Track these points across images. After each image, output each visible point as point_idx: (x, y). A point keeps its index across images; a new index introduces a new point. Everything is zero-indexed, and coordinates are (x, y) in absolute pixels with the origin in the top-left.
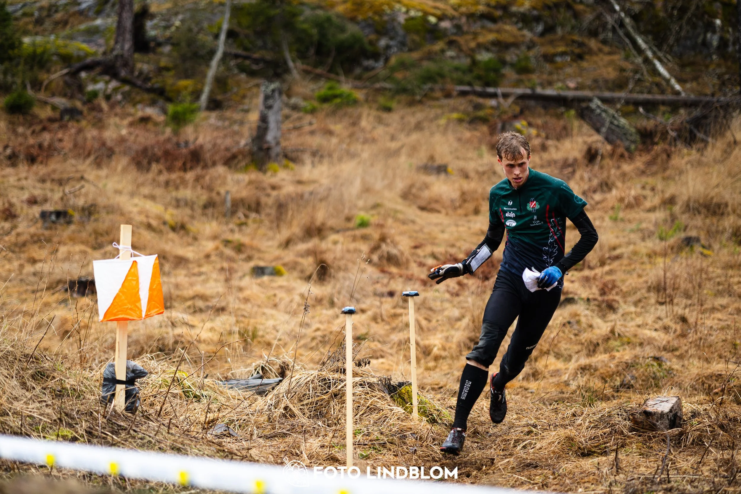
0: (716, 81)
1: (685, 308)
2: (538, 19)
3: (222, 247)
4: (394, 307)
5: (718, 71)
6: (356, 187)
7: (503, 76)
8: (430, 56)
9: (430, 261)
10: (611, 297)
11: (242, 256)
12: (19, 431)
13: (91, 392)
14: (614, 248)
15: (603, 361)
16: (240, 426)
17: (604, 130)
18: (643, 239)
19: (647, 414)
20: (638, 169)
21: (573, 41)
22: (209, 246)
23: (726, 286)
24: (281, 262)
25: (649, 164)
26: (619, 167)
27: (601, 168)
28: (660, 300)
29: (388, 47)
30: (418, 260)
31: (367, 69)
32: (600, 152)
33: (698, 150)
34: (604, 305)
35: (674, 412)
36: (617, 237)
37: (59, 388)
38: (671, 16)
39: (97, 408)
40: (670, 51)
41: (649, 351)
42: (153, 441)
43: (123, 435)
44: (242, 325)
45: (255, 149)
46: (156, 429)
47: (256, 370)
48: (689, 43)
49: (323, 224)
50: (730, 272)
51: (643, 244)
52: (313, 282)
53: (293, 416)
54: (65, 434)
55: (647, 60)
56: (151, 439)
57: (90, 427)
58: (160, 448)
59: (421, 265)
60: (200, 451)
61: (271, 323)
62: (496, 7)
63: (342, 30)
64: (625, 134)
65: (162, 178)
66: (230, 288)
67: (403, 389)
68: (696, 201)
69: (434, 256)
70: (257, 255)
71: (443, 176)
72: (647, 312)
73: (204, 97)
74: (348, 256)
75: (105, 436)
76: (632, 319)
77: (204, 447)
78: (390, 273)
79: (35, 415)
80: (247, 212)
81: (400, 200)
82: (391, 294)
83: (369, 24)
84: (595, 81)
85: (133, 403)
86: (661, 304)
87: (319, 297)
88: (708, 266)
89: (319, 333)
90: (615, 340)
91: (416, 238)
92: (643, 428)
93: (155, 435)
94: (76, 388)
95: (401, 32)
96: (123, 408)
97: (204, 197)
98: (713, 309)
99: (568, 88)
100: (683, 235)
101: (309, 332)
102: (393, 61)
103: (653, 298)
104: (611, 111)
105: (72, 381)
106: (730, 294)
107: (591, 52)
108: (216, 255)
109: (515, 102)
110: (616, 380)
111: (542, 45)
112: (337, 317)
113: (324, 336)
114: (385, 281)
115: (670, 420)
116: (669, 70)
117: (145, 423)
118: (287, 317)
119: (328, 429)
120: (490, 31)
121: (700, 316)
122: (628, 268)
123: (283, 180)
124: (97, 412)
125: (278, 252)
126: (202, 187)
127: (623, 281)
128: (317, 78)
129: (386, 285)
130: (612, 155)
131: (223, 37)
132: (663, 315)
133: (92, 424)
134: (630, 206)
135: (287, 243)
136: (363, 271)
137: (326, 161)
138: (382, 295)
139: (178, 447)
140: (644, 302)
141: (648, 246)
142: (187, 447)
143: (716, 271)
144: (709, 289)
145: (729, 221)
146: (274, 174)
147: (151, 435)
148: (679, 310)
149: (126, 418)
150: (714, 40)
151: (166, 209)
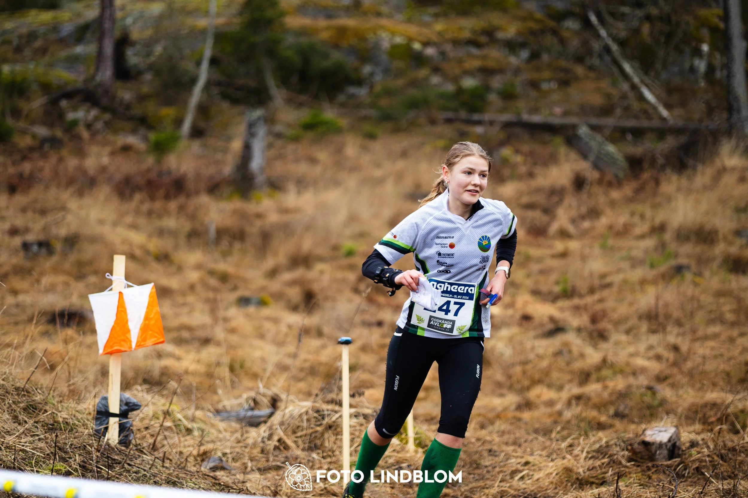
0: (703, 106)
1: (678, 335)
2: (523, 45)
3: (207, 278)
5: (707, 97)
6: (342, 215)
7: (489, 103)
8: (414, 83)
10: (602, 326)
11: (229, 286)
12: (12, 465)
13: (83, 425)
14: (605, 276)
15: (596, 391)
16: (233, 459)
17: (592, 157)
18: (633, 266)
19: (646, 444)
20: (627, 196)
21: (560, 68)
23: (718, 315)
24: (267, 292)
25: (638, 191)
26: (607, 195)
27: (590, 196)
28: (652, 328)
29: (372, 74)
31: (352, 97)
32: (589, 179)
33: (688, 177)
34: (595, 334)
35: (672, 442)
36: (607, 265)
37: (52, 422)
38: (658, 42)
39: (91, 442)
40: (658, 76)
41: (643, 381)
42: (148, 475)
43: (118, 468)
44: (230, 357)
45: (239, 178)
46: (151, 462)
47: (247, 402)
48: (676, 69)
49: (310, 253)
50: (722, 300)
51: (633, 272)
52: (300, 312)
53: (287, 448)
54: (59, 468)
55: (634, 87)
56: (145, 473)
57: (83, 461)
58: (155, 482)
60: (196, 484)
61: (257, 354)
62: (481, 34)
63: (326, 56)
64: (614, 162)
65: (145, 207)
66: (216, 320)
68: (688, 228)
70: (242, 285)
72: (638, 341)
73: (186, 126)
74: (336, 286)
75: (98, 470)
76: (623, 348)
77: (199, 481)
78: (378, 303)
79: (28, 449)
80: (232, 241)
82: (380, 324)
83: (354, 51)
84: (583, 107)
85: (127, 436)
86: (654, 332)
87: (306, 327)
88: (700, 294)
89: (307, 365)
90: (607, 368)
92: (641, 458)
93: (150, 469)
94: (68, 421)
95: (384, 57)
96: (117, 441)
97: (188, 227)
98: (706, 338)
99: (555, 115)
100: (673, 262)
102: (378, 88)
103: (644, 327)
104: (599, 137)
105: (64, 415)
106: (722, 322)
107: (577, 78)
108: (202, 286)
109: (501, 130)
110: (609, 411)
111: (529, 71)
113: (312, 367)
114: (373, 311)
115: (669, 450)
116: (657, 97)
117: (139, 456)
118: (274, 348)
119: (323, 461)
120: (476, 57)
121: (692, 345)
122: (619, 297)
123: (266, 208)
124: (91, 446)
125: (264, 282)
126: (187, 217)
127: (614, 310)
128: (300, 105)
129: (374, 314)
130: (600, 182)
131: (205, 64)
132: (655, 343)
133: (86, 458)
134: (620, 234)
135: (273, 273)
136: (350, 301)
137: (311, 189)
138: (370, 325)
139: (173, 481)
140: (635, 331)
141: (637, 274)
142: (182, 481)
143: (706, 299)
144: (700, 316)
145: (720, 249)
146: (258, 202)
147: (145, 468)
148: (672, 339)
149: (120, 452)
150: (701, 66)
151: (150, 238)
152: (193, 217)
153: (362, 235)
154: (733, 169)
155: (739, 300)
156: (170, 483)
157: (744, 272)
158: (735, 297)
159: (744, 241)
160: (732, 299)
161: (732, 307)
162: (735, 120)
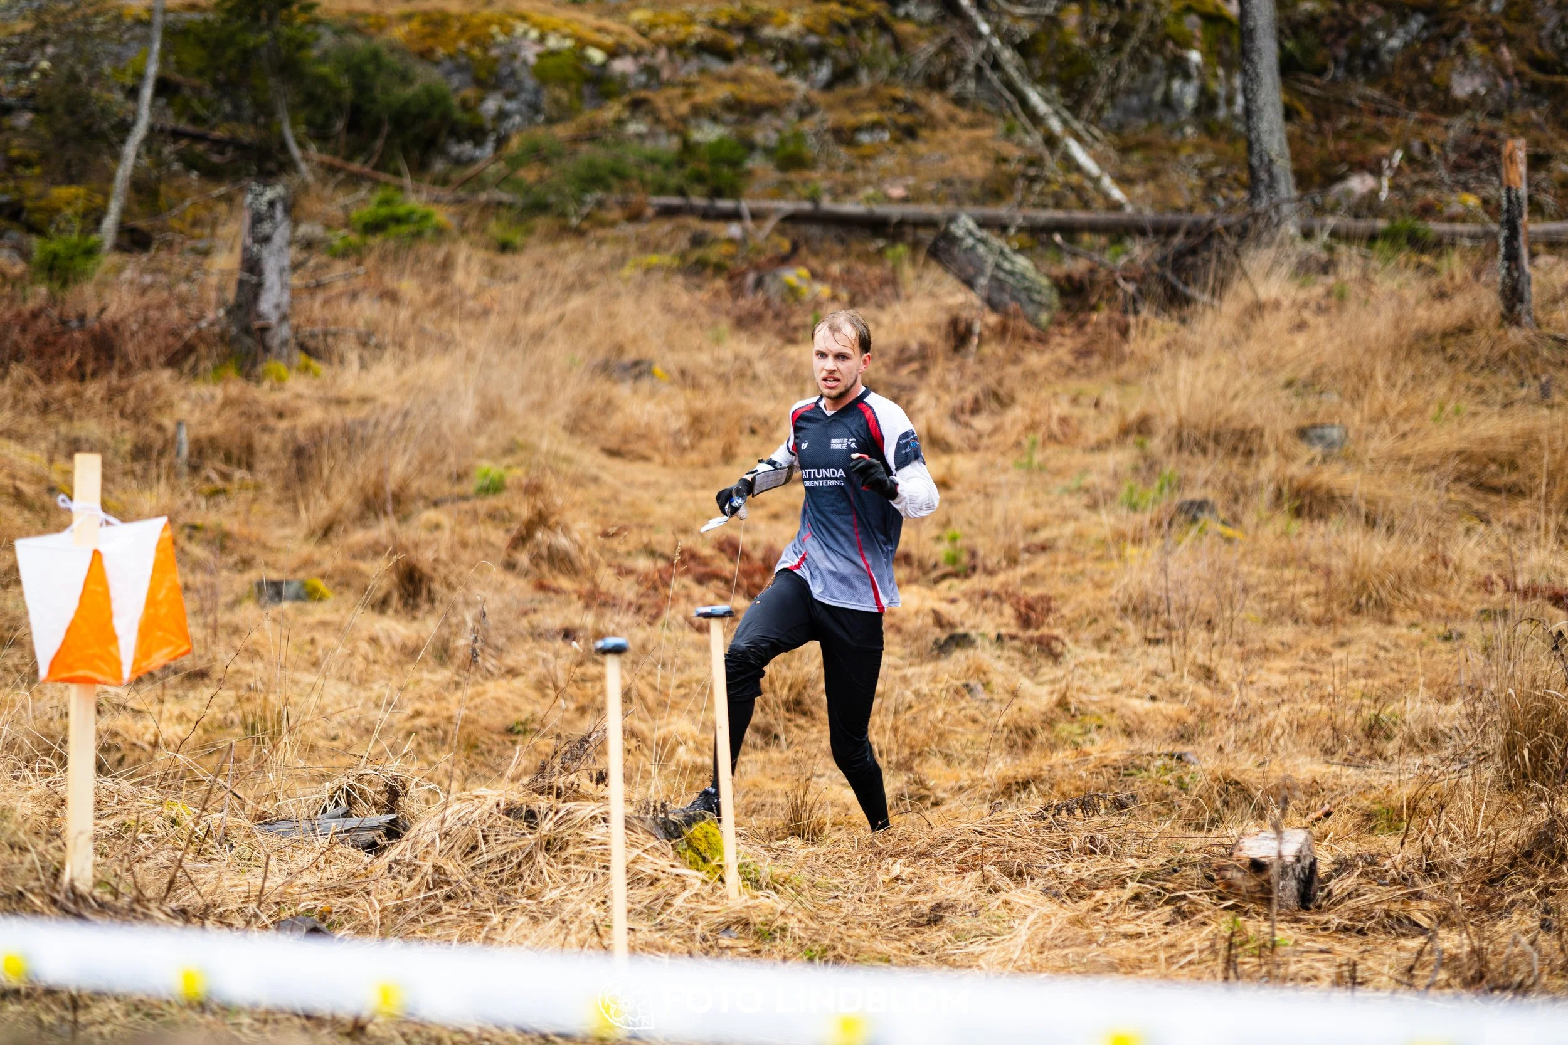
0: (1194, 180)
1: (1209, 646)
2: (819, 53)
3: (182, 541)
4: (580, 664)
5: (1199, 160)
6: (467, 409)
7: (750, 173)
8: (592, 135)
9: (643, 564)
10: (1044, 630)
11: (232, 560)
14: (1035, 530)
15: (1064, 766)
17: (983, 281)
18: (1093, 506)
19: (1258, 866)
20: (1059, 362)
21: (896, 100)
23: (1285, 603)
24: (317, 571)
25: (1083, 353)
26: (1016, 359)
27: (981, 361)
28: (1150, 635)
29: (502, 115)
30: (615, 562)
31: (459, 162)
32: (977, 327)
33: (1186, 321)
34: (1034, 648)
35: (1303, 862)
36: (1036, 505)
38: (1097, 44)
39: (35, 883)
40: (1097, 117)
45: (234, 330)
47: (331, 797)
48: (1134, 101)
49: (403, 487)
50: (1288, 574)
51: (1094, 518)
52: (390, 612)
55: (1051, 141)
59: (624, 572)
61: (313, 701)
62: (727, 29)
63: (405, 78)
64: (1028, 290)
65: (34, 395)
66: (215, 629)
67: (696, 830)
68: (1196, 427)
69: (648, 550)
70: (260, 558)
71: (645, 384)
72: (1124, 662)
73: (110, 225)
74: (466, 556)
76: (1097, 676)
78: (557, 591)
80: (224, 468)
81: (563, 435)
82: (568, 634)
83: (462, 65)
84: (948, 182)
86: (1154, 642)
87: (410, 644)
88: (1238, 562)
89: (422, 722)
90: (1070, 719)
91: (605, 515)
95: (530, 83)
96: (92, 881)
97: (129, 438)
98: (1266, 652)
99: (889, 199)
100: (1177, 499)
101: (399, 719)
102: (515, 143)
103: (1133, 632)
104: (997, 242)
106: (1296, 619)
107: (932, 123)
109: (780, 231)
111: (830, 108)
112: (457, 685)
113: (433, 728)
114: (550, 606)
115: (1298, 879)
116: (1098, 159)
118: (344, 687)
120: (720, 79)
121: (1241, 666)
122: (1069, 570)
123: (299, 396)
125: (308, 549)
126: (122, 414)
127: (1063, 599)
128: (354, 181)
129: (554, 615)
130: (1002, 332)
131: (147, 93)
132: (1163, 665)
134: (1051, 440)
135: (326, 531)
136: (500, 588)
137: (388, 355)
138: (549, 637)
140: (1116, 640)
141: (1105, 522)
143: (1257, 572)
144: (1250, 610)
145: (1268, 468)
146: (278, 384)
148: (1198, 655)
150: (1188, 94)
151: (51, 461)
152: (137, 416)
153: (511, 449)
154: (1277, 305)
155: (1328, 573)
157: (1321, 516)
158: (1313, 568)
159: (1317, 450)
160: (1305, 572)
161: (1312, 588)
162: (1262, 205)
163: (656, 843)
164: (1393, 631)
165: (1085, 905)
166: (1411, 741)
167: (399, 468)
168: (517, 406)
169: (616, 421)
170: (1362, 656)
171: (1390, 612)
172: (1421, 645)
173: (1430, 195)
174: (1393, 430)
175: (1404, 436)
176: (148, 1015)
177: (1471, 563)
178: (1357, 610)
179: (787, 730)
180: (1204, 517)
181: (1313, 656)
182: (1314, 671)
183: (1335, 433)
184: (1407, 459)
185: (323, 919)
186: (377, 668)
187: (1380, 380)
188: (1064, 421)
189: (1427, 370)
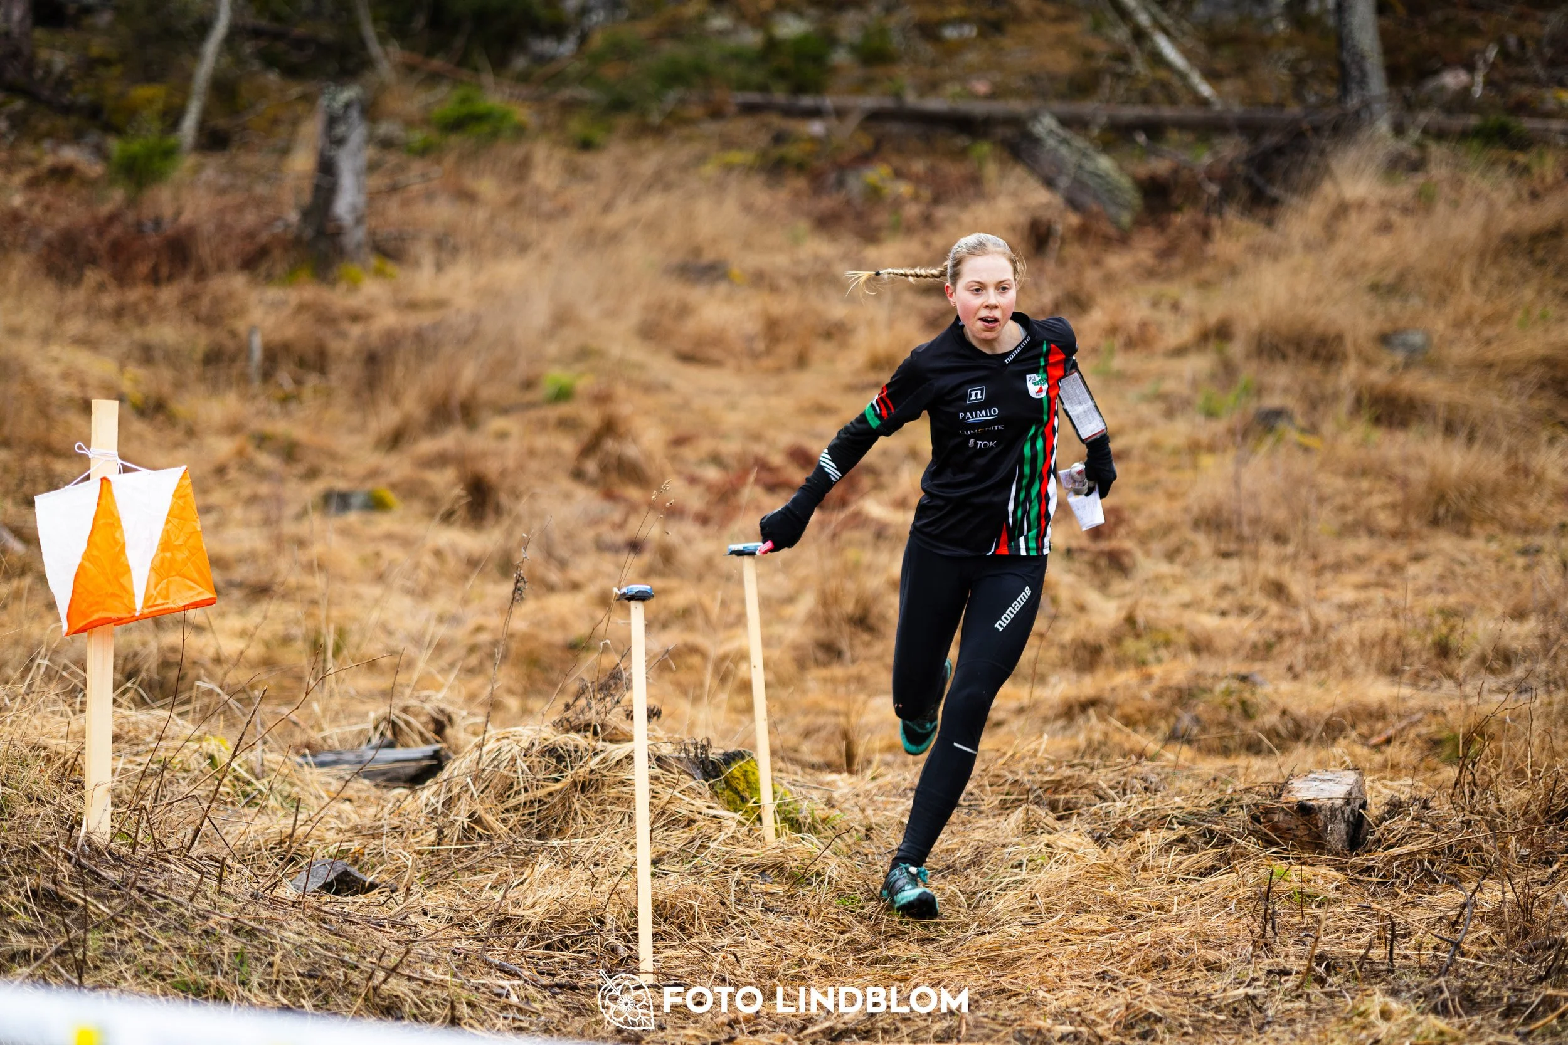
0: (1284, 74)
1: (1281, 561)
3: (251, 450)
5: (1291, 54)
6: (539, 313)
7: (834, 70)
8: (674, 31)
9: (712, 474)
10: (1116, 544)
11: (300, 468)
15: (1127, 687)
17: (1064, 182)
18: (1170, 414)
20: (1140, 265)
22: (223, 448)
23: (1362, 515)
24: (384, 481)
25: (1165, 254)
26: (1097, 263)
27: (1062, 262)
28: (1223, 547)
29: (584, 11)
30: (686, 470)
31: (541, 59)
32: (1059, 228)
33: (1269, 223)
34: (1103, 562)
35: (1352, 806)
39: (50, 838)
40: (1187, 12)
42: (188, 914)
43: (116, 900)
44: (310, 624)
45: (309, 233)
46: (192, 883)
47: (376, 728)
49: (473, 393)
50: (1365, 484)
51: (1170, 426)
52: (457, 525)
55: (1139, 35)
56: (182, 910)
58: (206, 932)
59: (693, 480)
60: (299, 934)
61: (375, 616)
64: (1110, 191)
65: (108, 301)
66: (279, 543)
67: (735, 769)
68: (1277, 332)
69: (716, 459)
70: (328, 466)
71: (722, 288)
72: (1196, 574)
73: (189, 124)
74: (534, 465)
76: (1166, 591)
78: (626, 500)
80: (299, 373)
81: (636, 341)
82: (635, 546)
84: (1032, 78)
86: (1226, 555)
87: (475, 555)
88: (1315, 472)
89: (484, 638)
90: (1138, 636)
91: (676, 422)
93: (191, 900)
96: (108, 834)
97: (203, 340)
98: (1338, 567)
99: (975, 96)
100: (1253, 406)
101: (461, 634)
102: (597, 41)
103: (1204, 543)
104: (1079, 142)
106: (1372, 532)
107: (1018, 17)
108: (241, 468)
109: (860, 128)
110: (1157, 728)
111: (916, 3)
113: (495, 643)
114: (617, 516)
116: (1187, 54)
117: (163, 870)
118: (407, 602)
121: (1313, 581)
122: (1144, 479)
123: (371, 301)
124: (50, 847)
125: (375, 459)
126: (197, 319)
127: (1136, 509)
128: (434, 79)
129: (621, 526)
130: (1083, 233)
132: (1234, 580)
134: (1130, 344)
135: (395, 440)
136: (568, 496)
137: (464, 257)
138: (614, 549)
139: (248, 928)
140: (1187, 553)
141: (1181, 430)
142: (268, 927)
143: (1333, 483)
144: (1324, 520)
145: (1349, 375)
146: (354, 287)
147: (180, 899)
148: (1269, 569)
149: (115, 860)
151: (122, 367)
152: (211, 321)
153: (584, 354)
154: (1361, 206)
155: (1405, 483)
156: (241, 933)
157: (1404, 424)
158: (1391, 478)
159: (1399, 357)
160: (1382, 483)
161: (1388, 499)
162: (1353, 102)
163: (693, 783)
164: (1470, 545)
165: (1128, 847)
166: (1482, 660)
167: (469, 374)
168: (590, 313)
169: (690, 326)
170: (1438, 570)
171: (1468, 526)
172: (1498, 560)
173: (1525, 91)
174: (1477, 333)
175: (1488, 342)
176: (156, 976)
177: (1554, 473)
178: (1435, 522)
179: (851, 646)
180: (1282, 425)
181: (1387, 570)
182: (1386, 586)
183: (1417, 339)
184: (1490, 366)
185: (355, 861)
186: (442, 582)
187: (1466, 284)
188: (1144, 325)
189: (1514, 274)
